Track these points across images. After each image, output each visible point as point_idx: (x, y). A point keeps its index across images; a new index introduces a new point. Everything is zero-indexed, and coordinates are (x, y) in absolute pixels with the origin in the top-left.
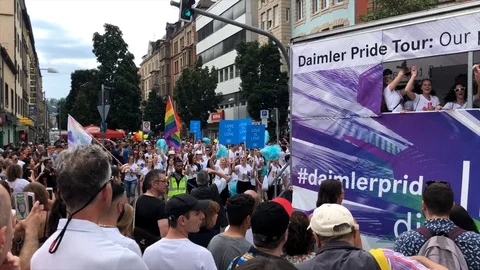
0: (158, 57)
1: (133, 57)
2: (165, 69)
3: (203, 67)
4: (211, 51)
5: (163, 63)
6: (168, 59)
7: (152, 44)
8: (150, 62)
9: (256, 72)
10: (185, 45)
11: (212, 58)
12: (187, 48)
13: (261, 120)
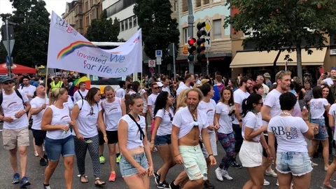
0: (74, 14)
1: (45, 4)
2: (79, 22)
3: (108, 19)
4: (114, 7)
5: (77, 18)
6: (80, 15)
7: (69, 4)
8: (67, 18)
9: (151, 19)
10: (94, 3)
11: (115, 12)
12: (95, 5)
13: (155, 58)
